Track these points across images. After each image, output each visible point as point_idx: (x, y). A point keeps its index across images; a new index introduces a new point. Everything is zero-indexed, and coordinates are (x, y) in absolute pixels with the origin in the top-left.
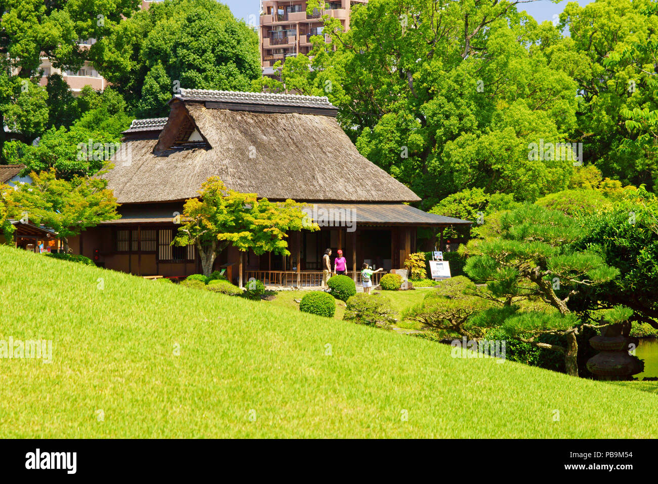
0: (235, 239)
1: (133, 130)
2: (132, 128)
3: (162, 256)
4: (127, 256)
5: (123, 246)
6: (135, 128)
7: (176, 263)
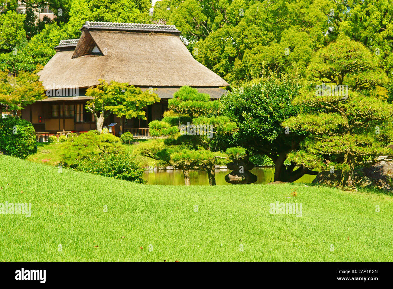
0: (114, 110)
1: (61, 46)
2: (60, 45)
3: (77, 120)
4: (58, 120)
5: (55, 114)
6: (62, 45)
7: (85, 124)
